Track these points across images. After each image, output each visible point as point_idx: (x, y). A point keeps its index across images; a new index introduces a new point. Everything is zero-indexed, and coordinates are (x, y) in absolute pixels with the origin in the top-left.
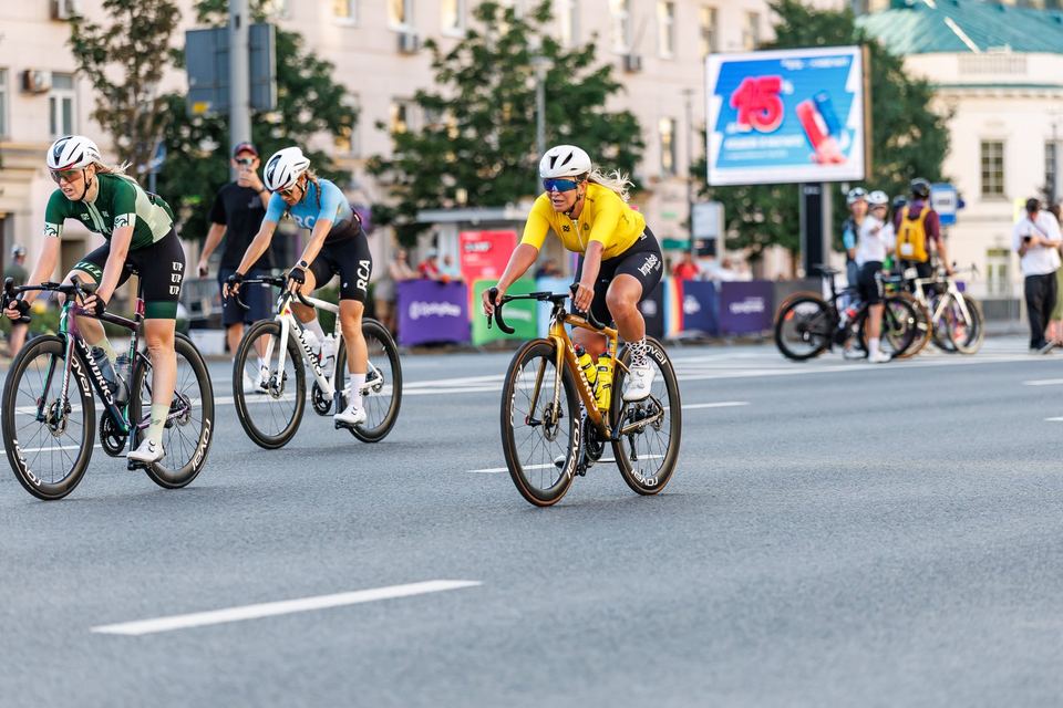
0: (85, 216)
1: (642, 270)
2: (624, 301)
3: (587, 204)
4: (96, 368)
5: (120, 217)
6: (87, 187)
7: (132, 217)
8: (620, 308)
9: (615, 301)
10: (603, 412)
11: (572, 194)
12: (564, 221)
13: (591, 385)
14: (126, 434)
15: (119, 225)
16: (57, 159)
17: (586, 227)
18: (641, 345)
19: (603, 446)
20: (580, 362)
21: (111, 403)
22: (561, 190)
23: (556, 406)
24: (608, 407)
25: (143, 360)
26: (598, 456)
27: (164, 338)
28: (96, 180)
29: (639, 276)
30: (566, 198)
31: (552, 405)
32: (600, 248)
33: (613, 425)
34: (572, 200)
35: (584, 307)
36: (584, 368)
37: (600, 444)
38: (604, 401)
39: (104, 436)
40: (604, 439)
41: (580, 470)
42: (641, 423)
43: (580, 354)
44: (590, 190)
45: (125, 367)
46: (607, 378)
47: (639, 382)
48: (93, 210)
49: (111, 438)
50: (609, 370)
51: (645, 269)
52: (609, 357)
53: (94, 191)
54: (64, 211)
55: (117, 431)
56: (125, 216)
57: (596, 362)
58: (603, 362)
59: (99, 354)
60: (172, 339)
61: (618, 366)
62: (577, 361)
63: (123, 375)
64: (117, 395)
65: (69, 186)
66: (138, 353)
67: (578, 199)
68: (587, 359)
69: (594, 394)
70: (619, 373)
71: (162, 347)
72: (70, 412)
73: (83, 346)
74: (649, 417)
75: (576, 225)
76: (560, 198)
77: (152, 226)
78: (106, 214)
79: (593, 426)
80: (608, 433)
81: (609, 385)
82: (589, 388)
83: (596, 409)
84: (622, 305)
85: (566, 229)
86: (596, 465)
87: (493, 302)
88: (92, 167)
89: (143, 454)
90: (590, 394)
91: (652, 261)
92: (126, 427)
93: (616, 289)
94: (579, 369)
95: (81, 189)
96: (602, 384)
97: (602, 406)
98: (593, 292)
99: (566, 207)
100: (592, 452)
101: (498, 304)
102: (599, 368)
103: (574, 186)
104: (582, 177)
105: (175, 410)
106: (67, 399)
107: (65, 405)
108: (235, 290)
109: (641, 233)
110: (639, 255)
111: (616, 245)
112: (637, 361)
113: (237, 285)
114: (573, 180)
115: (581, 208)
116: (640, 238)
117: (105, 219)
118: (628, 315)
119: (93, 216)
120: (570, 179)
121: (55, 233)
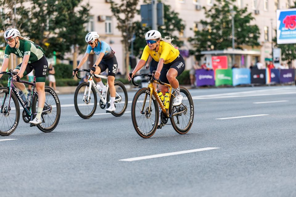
0: (16, 53)
1: (178, 67)
2: (172, 76)
3: (160, 47)
4: (20, 97)
6: (16, 43)
7: (29, 52)
8: (171, 78)
9: (169, 76)
10: (167, 110)
11: (155, 45)
12: (154, 53)
13: (162, 101)
14: (30, 116)
15: (25, 55)
16: (7, 35)
17: (160, 54)
18: (178, 89)
19: (167, 120)
20: (158, 95)
21: (25, 107)
22: (152, 43)
23: (150, 108)
24: (168, 108)
25: (36, 95)
26: (166, 123)
27: (41, 88)
28: (19, 41)
29: (177, 69)
30: (153, 46)
31: (148, 108)
32: (163, 60)
33: (170, 113)
34: (155, 46)
35: (157, 78)
36: (160, 96)
37: (166, 119)
38: (167, 106)
39: (24, 117)
40: (168, 118)
41: (159, 127)
42: (180, 112)
43: (159, 92)
44: (161, 43)
45: (30, 96)
46: (168, 99)
47: (178, 100)
48: (18, 51)
49: (26, 118)
50: (169, 97)
51: (179, 67)
52: (169, 93)
54: (10, 51)
55: (28, 116)
57: (164, 95)
58: (167, 94)
60: (44, 88)
61: (172, 96)
63: (30, 99)
64: (27, 105)
65: (11, 43)
66: (34, 93)
67: (157, 46)
68: (161, 94)
69: (163, 104)
70: (172, 98)
72: (10, 110)
73: (15, 90)
74: (182, 111)
75: (157, 54)
76: (151, 46)
77: (37, 55)
78: (22, 52)
79: (164, 114)
80: (168, 116)
81: (169, 101)
82: (161, 102)
83: (164, 109)
84: (171, 77)
85: (155, 55)
86: (165, 125)
87: (131, 77)
88: (18, 38)
90: (162, 104)
91: (181, 64)
92: (30, 114)
94: (158, 96)
95: (14, 44)
96: (166, 101)
97: (166, 108)
99: (153, 48)
100: (164, 122)
101: (132, 77)
102: (166, 96)
103: (155, 42)
104: (158, 39)
105: (47, 109)
106: (9, 106)
107: (9, 108)
108: (76, 73)
109: (178, 56)
110: (177, 62)
111: (170, 59)
112: (177, 94)
113: (77, 72)
114: (155, 40)
115: (158, 49)
116: (178, 57)
117: (22, 53)
118: (173, 80)
119: (18, 52)
120: (154, 40)
121: (7, 57)
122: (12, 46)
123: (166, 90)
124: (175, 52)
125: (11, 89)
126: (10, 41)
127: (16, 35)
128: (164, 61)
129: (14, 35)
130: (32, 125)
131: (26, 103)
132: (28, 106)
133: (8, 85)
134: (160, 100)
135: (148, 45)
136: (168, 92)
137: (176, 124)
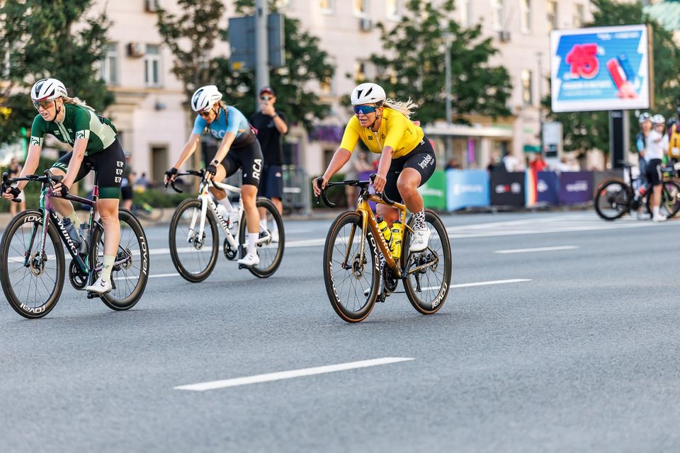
0: (57, 132)
1: (421, 165)
2: (409, 186)
3: (383, 121)
4: (65, 231)
5: (79, 132)
6: (57, 112)
7: (87, 132)
8: (406, 190)
9: (402, 186)
10: (396, 260)
11: (372, 115)
12: (368, 133)
13: (387, 241)
14: (87, 275)
15: (78, 137)
16: (37, 94)
17: (383, 137)
18: (421, 215)
19: (397, 282)
21: (76, 254)
22: (365, 112)
23: (362, 256)
24: (399, 256)
25: (98, 226)
26: (394, 289)
27: (112, 211)
28: (63, 108)
29: (419, 169)
30: (369, 118)
31: (359, 256)
32: (390, 151)
33: (403, 268)
34: (373, 119)
35: (379, 190)
36: (382, 230)
37: (395, 281)
38: (397, 252)
39: (72, 276)
40: (398, 278)
41: (380, 299)
42: (423, 266)
43: (379, 221)
44: (385, 112)
45: (86, 230)
46: (398, 237)
47: (420, 239)
48: (62, 128)
49: (77, 277)
50: (400, 231)
51: (423, 164)
52: (400, 223)
53: (62, 115)
55: (81, 273)
56: (82, 132)
57: (391, 227)
58: (396, 226)
59: (67, 222)
60: (117, 212)
61: (406, 229)
62: (377, 226)
63: (85, 236)
64: (80, 249)
65: (45, 112)
66: (95, 222)
67: (377, 118)
69: (390, 248)
70: (407, 234)
71: (110, 217)
72: (46, 260)
73: (56, 217)
74: (428, 262)
75: (377, 136)
76: (365, 118)
77: (102, 138)
78: (70, 131)
79: (389, 269)
80: (400, 273)
81: (400, 242)
82: (386, 244)
83: (391, 258)
85: (370, 138)
86: (392, 295)
87: (320, 187)
88: (61, 99)
89: (97, 287)
90: (387, 247)
91: (428, 158)
92: (87, 271)
93: (404, 178)
94: (379, 231)
95: (53, 114)
96: (394, 243)
97: (395, 255)
98: (386, 180)
99: (368, 124)
100: (391, 287)
101: (323, 188)
102: (394, 231)
103: (373, 110)
104: (379, 103)
105: (121, 259)
106: (44, 252)
107: (43, 256)
108: (172, 179)
109: (421, 140)
110: (419, 155)
111: (403, 148)
112: (419, 226)
113: (173, 176)
114: (373, 106)
115: (379, 124)
116: (420, 144)
117: (70, 134)
118: (411, 194)
119: (62, 132)
120: (371, 105)
121: (37, 143)
122: (49, 119)
123: (394, 216)
124: (415, 133)
125: (46, 213)
126: (43, 107)
127: (57, 94)
128: (392, 152)
129: (53, 93)
130: (93, 295)
131: (78, 246)
132: (83, 251)
133: (41, 206)
134: (382, 238)
135: (358, 117)
136: (397, 221)
137: (416, 293)
